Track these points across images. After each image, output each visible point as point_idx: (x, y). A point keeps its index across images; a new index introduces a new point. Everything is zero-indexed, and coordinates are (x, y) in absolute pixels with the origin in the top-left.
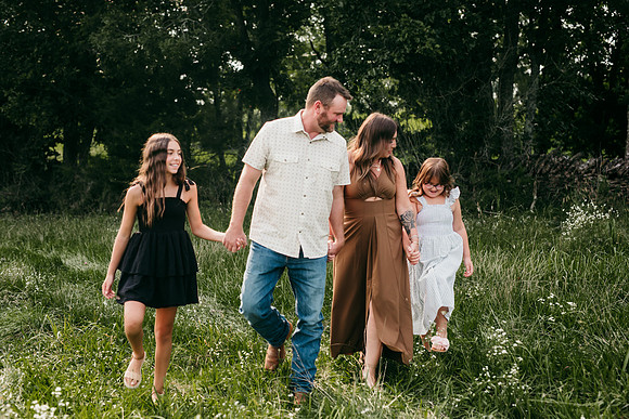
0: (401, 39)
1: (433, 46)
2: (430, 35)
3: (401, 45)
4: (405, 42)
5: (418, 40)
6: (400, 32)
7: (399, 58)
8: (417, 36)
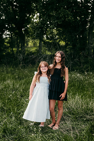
0: (61, 16)
1: (71, 18)
2: (70, 15)
3: (61, 18)
4: (62, 17)
5: (66, 16)
6: (61, 14)
7: (60, 22)
8: (66, 15)
